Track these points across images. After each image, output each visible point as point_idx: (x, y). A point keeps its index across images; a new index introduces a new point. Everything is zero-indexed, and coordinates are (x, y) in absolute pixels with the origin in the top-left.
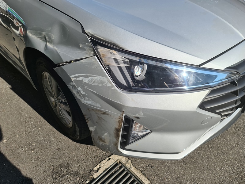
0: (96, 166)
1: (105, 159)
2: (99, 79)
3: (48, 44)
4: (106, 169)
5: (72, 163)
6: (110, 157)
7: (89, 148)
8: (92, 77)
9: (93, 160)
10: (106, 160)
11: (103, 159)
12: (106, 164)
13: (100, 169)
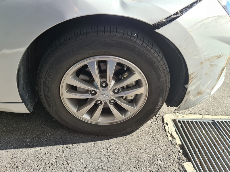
0: (167, 136)
4: (176, 131)
6: (165, 122)
7: (144, 130)
9: (160, 135)
10: (166, 126)
11: (164, 128)
12: (171, 128)
13: (173, 135)
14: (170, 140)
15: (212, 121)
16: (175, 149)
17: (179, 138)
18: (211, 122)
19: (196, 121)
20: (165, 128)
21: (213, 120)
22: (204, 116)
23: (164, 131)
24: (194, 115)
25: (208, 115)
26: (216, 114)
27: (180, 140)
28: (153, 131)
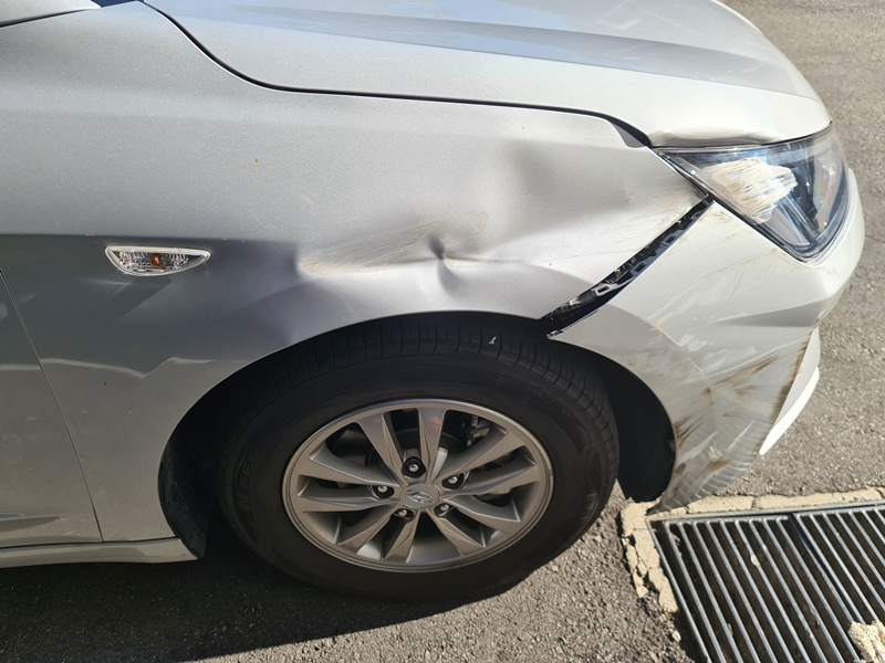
0: (633, 583)
1: (625, 550)
4: (662, 565)
5: (585, 644)
6: (628, 533)
7: (555, 568)
9: (609, 581)
10: (630, 548)
11: (621, 554)
12: (646, 556)
13: (651, 578)
14: (642, 600)
15: (785, 518)
16: (658, 629)
17: (670, 590)
18: (782, 522)
19: (731, 520)
20: (625, 557)
21: (790, 514)
22: (757, 502)
23: (622, 566)
24: (724, 499)
25: (772, 497)
26: (801, 490)
27: (672, 596)
28: (586, 569)
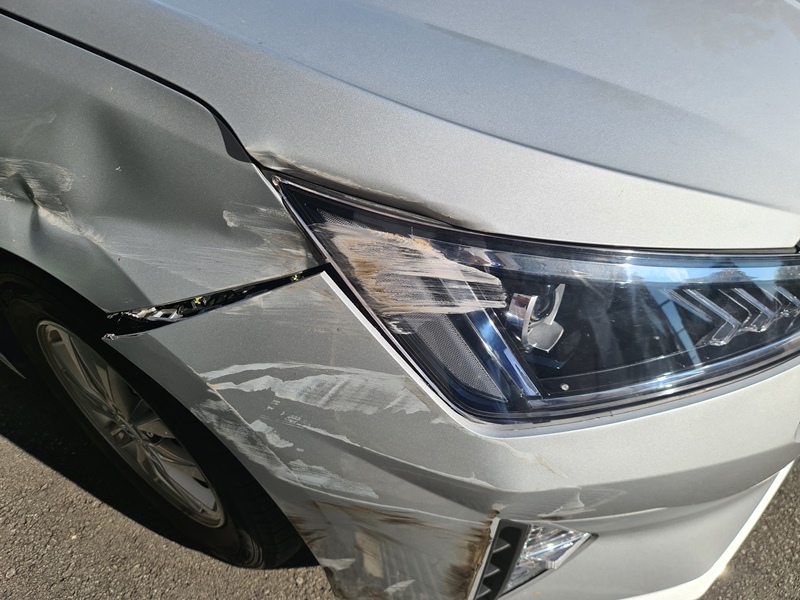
2: (357, 381)
3: (43, 212)
8: (322, 377)
